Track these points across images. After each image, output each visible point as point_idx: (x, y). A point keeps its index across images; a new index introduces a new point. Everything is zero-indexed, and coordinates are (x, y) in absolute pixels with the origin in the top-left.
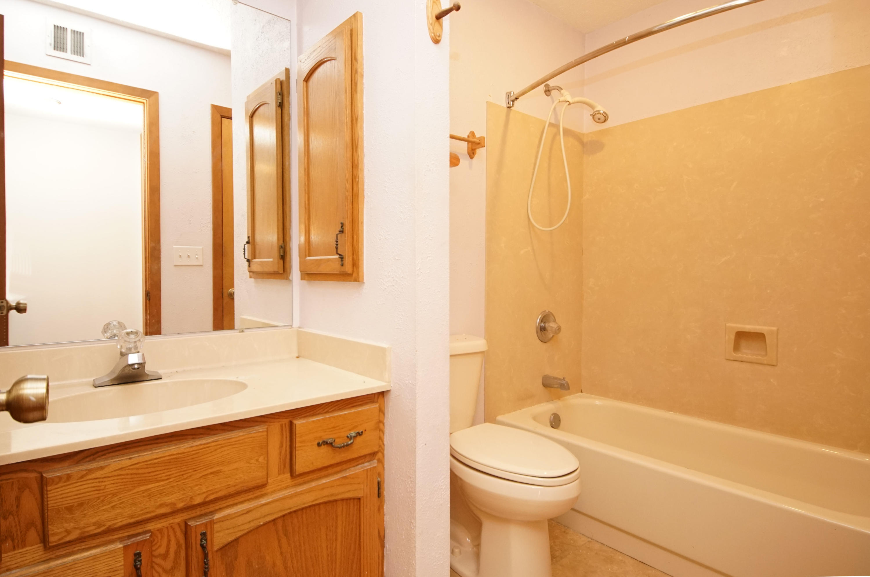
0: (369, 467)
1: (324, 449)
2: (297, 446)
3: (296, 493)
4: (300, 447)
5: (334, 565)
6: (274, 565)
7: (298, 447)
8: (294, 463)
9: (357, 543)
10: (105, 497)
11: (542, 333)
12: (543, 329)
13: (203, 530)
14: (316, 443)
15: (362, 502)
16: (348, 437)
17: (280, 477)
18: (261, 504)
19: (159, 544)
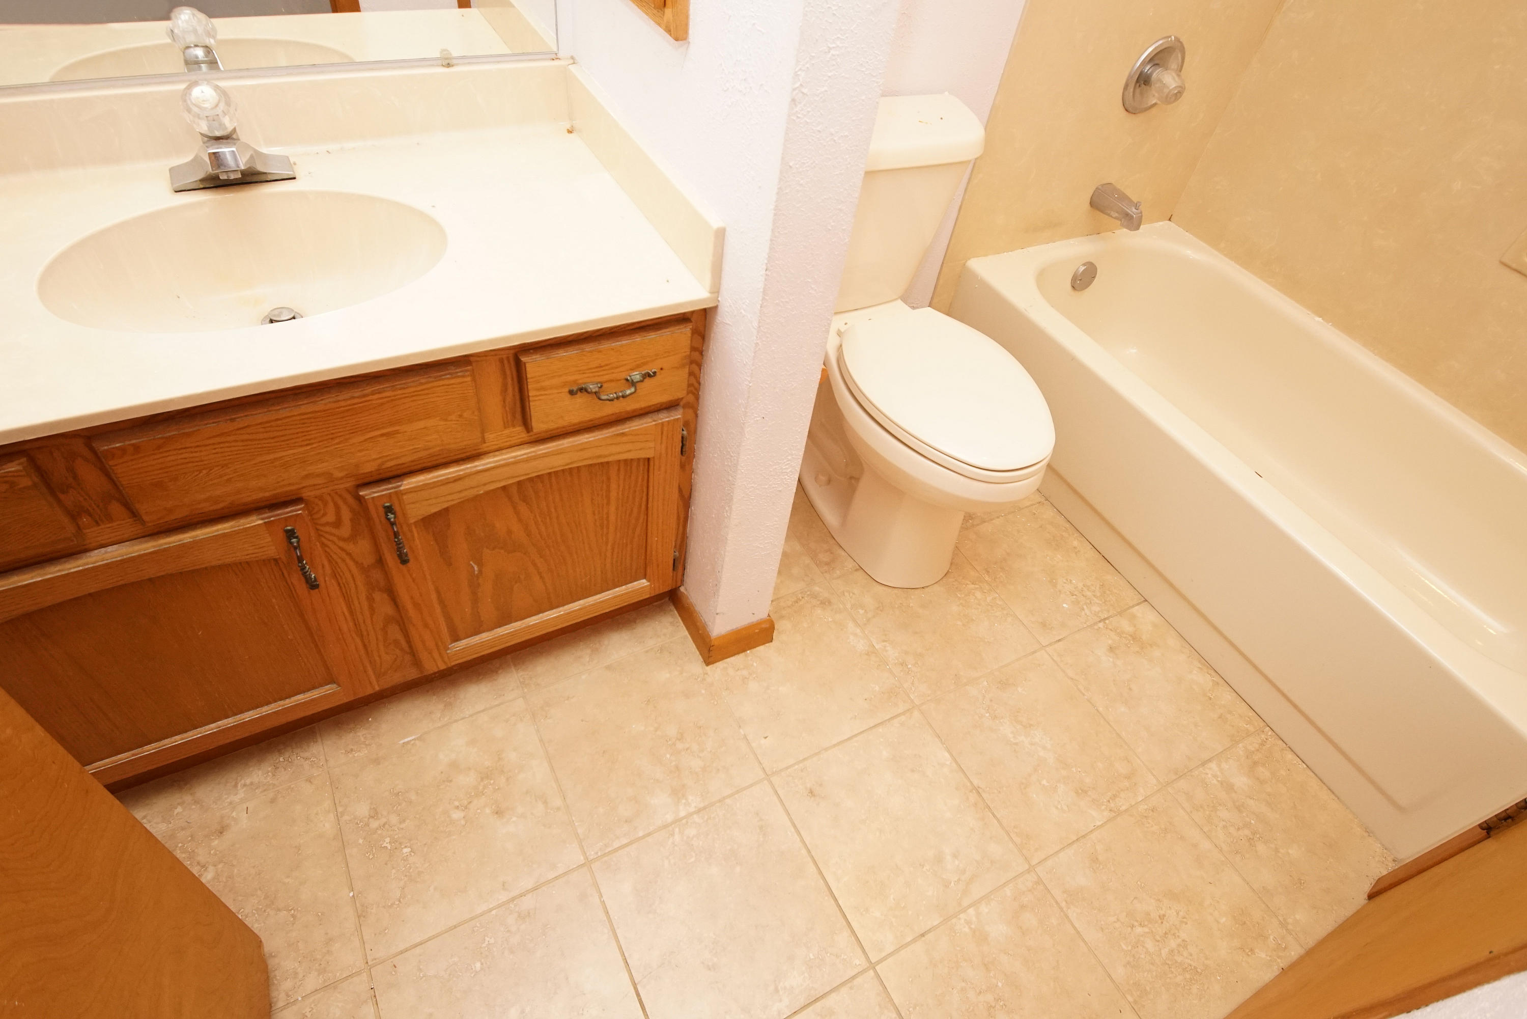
0: (667, 419)
1: (580, 399)
2: (530, 394)
3: (535, 456)
4: (536, 396)
5: (605, 529)
6: (509, 532)
7: (533, 396)
8: (529, 417)
9: (643, 507)
10: (211, 470)
11: (1138, 90)
12: (1143, 80)
13: (385, 503)
14: (567, 390)
15: (651, 463)
16: (627, 380)
17: (507, 432)
18: (476, 470)
19: (322, 512)
